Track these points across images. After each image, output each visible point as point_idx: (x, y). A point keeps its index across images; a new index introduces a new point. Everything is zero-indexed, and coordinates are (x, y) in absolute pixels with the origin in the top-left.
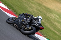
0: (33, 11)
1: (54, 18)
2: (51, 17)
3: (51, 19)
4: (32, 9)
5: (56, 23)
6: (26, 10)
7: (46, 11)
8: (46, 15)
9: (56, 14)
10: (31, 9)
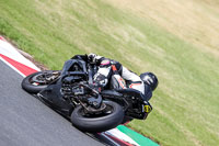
0: (52, 14)
1: (127, 40)
2: (119, 36)
3: (119, 43)
4: (49, 5)
5: (134, 58)
6: (26, 11)
7: (100, 16)
8: (98, 30)
9: (134, 26)
10: (46, 8)
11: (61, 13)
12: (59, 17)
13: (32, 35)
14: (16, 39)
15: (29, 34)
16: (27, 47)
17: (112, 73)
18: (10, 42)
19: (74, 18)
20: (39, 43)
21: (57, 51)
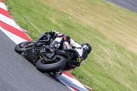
11: (110, 62)
12: (109, 65)
13: (92, 76)
14: (82, 78)
15: (90, 75)
16: (88, 83)
17: (63, 41)
18: (78, 80)
19: (118, 65)
20: (96, 80)
21: (107, 86)
